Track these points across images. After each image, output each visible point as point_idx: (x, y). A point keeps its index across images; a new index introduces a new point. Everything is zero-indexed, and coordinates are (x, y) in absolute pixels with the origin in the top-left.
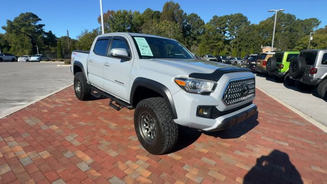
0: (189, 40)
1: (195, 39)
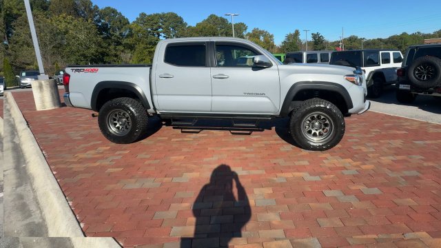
0: (109, 45)
1: (119, 43)
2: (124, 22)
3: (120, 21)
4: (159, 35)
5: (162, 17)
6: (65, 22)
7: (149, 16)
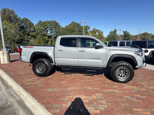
1: (29, 35)
2: (31, 25)
3: (30, 24)
4: (47, 31)
5: (49, 22)
6: (6, 25)
7: (43, 22)
